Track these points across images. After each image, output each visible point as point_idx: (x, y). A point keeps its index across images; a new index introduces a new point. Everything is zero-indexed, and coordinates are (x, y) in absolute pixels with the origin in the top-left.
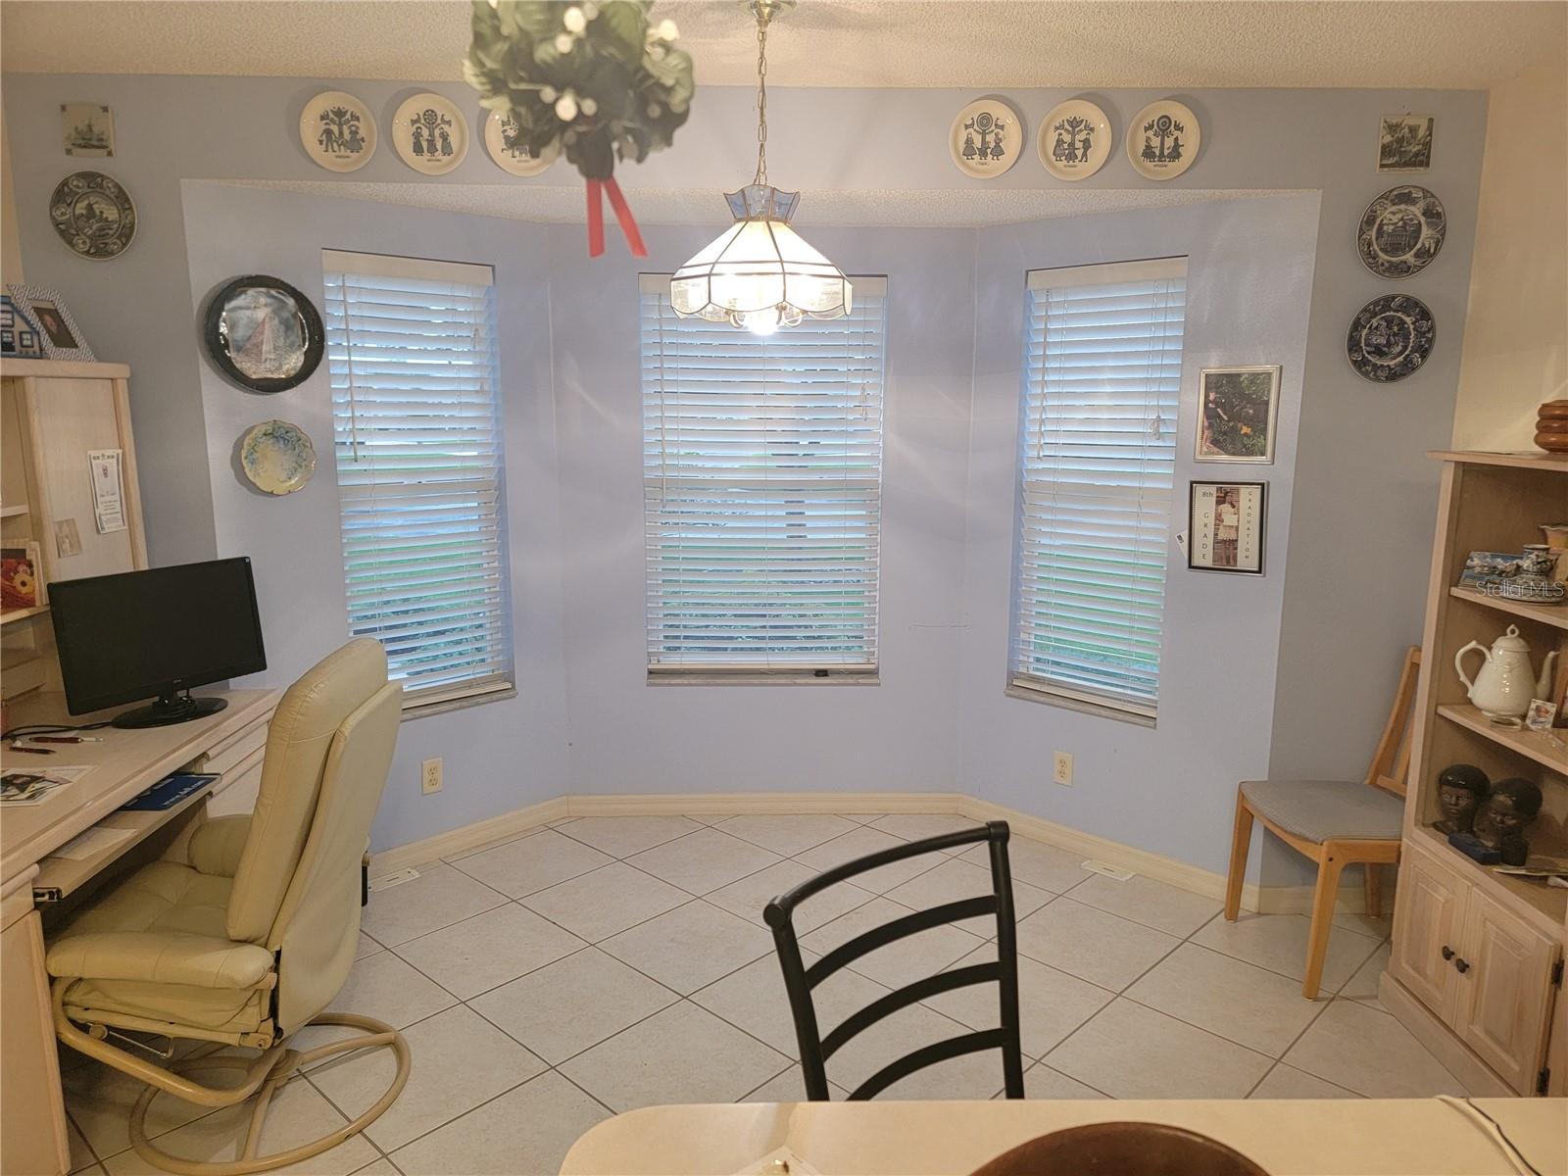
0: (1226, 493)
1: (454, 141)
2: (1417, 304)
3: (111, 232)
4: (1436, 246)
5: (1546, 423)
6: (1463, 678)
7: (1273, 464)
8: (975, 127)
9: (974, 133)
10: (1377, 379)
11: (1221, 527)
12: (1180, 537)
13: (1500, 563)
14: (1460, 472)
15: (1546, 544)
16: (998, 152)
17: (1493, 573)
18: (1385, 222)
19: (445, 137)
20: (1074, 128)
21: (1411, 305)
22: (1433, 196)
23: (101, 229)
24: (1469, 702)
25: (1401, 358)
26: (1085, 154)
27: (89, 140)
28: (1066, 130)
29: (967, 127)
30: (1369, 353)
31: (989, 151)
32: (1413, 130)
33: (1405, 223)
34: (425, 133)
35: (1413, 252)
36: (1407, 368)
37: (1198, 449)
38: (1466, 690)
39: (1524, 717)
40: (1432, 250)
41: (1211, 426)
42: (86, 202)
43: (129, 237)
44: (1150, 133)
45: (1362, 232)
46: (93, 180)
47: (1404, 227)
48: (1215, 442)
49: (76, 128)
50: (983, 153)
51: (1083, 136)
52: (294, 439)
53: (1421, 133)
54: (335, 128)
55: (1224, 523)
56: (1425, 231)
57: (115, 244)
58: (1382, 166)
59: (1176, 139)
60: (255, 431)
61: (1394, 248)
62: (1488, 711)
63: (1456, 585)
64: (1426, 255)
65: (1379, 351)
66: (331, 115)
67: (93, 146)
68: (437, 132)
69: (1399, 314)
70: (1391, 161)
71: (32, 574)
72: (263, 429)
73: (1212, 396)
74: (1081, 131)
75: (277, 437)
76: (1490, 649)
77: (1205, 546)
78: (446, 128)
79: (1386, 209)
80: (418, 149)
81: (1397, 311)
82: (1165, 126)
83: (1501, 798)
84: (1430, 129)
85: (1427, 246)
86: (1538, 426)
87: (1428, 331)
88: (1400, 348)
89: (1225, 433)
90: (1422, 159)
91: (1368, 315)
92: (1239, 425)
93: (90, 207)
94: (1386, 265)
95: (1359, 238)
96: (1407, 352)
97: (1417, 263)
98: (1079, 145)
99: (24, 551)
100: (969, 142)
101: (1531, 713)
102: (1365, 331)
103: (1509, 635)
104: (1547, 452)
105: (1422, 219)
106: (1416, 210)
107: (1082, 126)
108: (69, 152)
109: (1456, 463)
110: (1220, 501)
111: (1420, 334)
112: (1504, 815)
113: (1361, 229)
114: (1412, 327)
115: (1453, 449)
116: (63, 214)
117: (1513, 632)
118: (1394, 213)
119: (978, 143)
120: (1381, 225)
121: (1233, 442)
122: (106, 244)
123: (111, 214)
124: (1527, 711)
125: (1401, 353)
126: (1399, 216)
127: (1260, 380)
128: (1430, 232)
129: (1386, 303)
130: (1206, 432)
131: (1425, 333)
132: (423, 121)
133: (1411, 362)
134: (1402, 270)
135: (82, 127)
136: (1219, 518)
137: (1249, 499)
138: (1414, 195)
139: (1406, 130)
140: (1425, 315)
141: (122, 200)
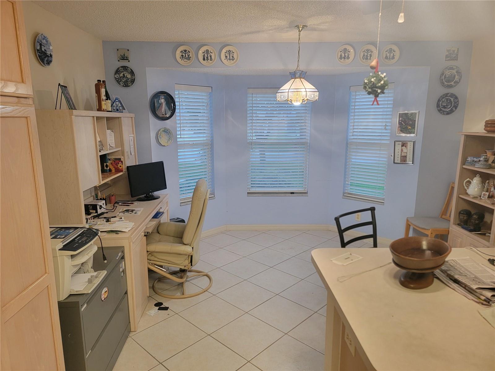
0: (404, 144)
1: (213, 57)
2: (454, 95)
3: (129, 81)
4: (459, 81)
5: (486, 125)
6: (466, 188)
7: (417, 136)
8: (343, 52)
9: (342, 53)
10: (444, 114)
11: (403, 153)
12: (391, 155)
13: (475, 159)
14: (466, 137)
15: (486, 154)
16: (348, 58)
17: (473, 162)
18: (446, 74)
19: (211, 56)
20: (368, 51)
21: (453, 95)
22: (459, 68)
23: (126, 80)
24: (467, 194)
25: (450, 109)
26: (370, 58)
27: (124, 58)
28: (366, 52)
29: (340, 52)
30: (442, 107)
31: (346, 58)
32: (454, 51)
33: (451, 75)
34: (206, 55)
35: (453, 82)
36: (451, 112)
37: (397, 132)
38: (466, 190)
39: (480, 196)
40: (458, 81)
41: (400, 127)
42: (123, 73)
43: (133, 82)
44: (387, 53)
45: (440, 77)
46: (125, 68)
47: (451, 76)
48: (401, 131)
49: (121, 55)
50: (344, 58)
51: (370, 54)
52: (169, 132)
53: (456, 52)
54: (184, 55)
55: (404, 151)
56: (457, 77)
57: (130, 84)
58: (446, 60)
59: (394, 54)
60: (161, 130)
61: (448, 81)
62: (472, 195)
63: (464, 165)
64: (457, 83)
65: (444, 107)
66: (183, 51)
67: (125, 59)
68: (209, 55)
69: (450, 98)
70: (448, 59)
71: (122, 164)
72: (162, 129)
73: (400, 119)
74: (369, 52)
75: (165, 132)
76: (472, 180)
77: (398, 157)
78: (211, 54)
79: (447, 71)
80: (204, 59)
81: (449, 97)
82: (391, 51)
83: (475, 216)
84: (458, 51)
85: (457, 80)
86: (485, 126)
87: (457, 102)
88: (450, 106)
89: (404, 128)
90: (456, 59)
91: (442, 98)
92: (408, 126)
93: (124, 74)
94: (447, 85)
95: (440, 78)
96: (452, 107)
97: (455, 85)
98: (368, 56)
99: (121, 158)
100: (341, 55)
101: (482, 195)
102: (441, 102)
103: (477, 177)
104: (487, 132)
105: (456, 74)
106: (454, 71)
107: (370, 51)
108: (119, 61)
109: (465, 135)
110: (402, 146)
111: (455, 103)
112: (475, 220)
113: (440, 76)
114: (453, 101)
115: (463, 131)
116: (117, 76)
117: (478, 176)
118: (448, 72)
119: (343, 56)
120: (445, 75)
121: (406, 131)
122: (128, 84)
123: (129, 76)
124: (481, 195)
125: (449, 108)
126: (450, 73)
127: (414, 115)
128: (458, 77)
129: (446, 95)
130: (399, 128)
131: (456, 102)
132: (205, 52)
133: (452, 110)
134: (450, 87)
135: (122, 55)
136: (402, 150)
137: (410, 146)
138: (454, 68)
139: (452, 51)
140: (456, 98)
141: (132, 73)
